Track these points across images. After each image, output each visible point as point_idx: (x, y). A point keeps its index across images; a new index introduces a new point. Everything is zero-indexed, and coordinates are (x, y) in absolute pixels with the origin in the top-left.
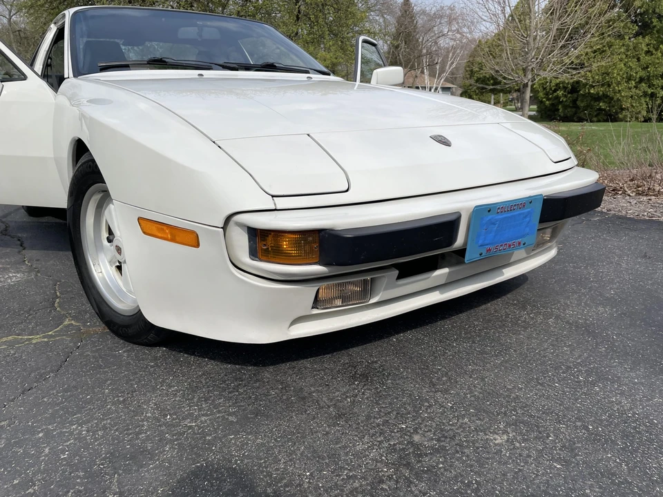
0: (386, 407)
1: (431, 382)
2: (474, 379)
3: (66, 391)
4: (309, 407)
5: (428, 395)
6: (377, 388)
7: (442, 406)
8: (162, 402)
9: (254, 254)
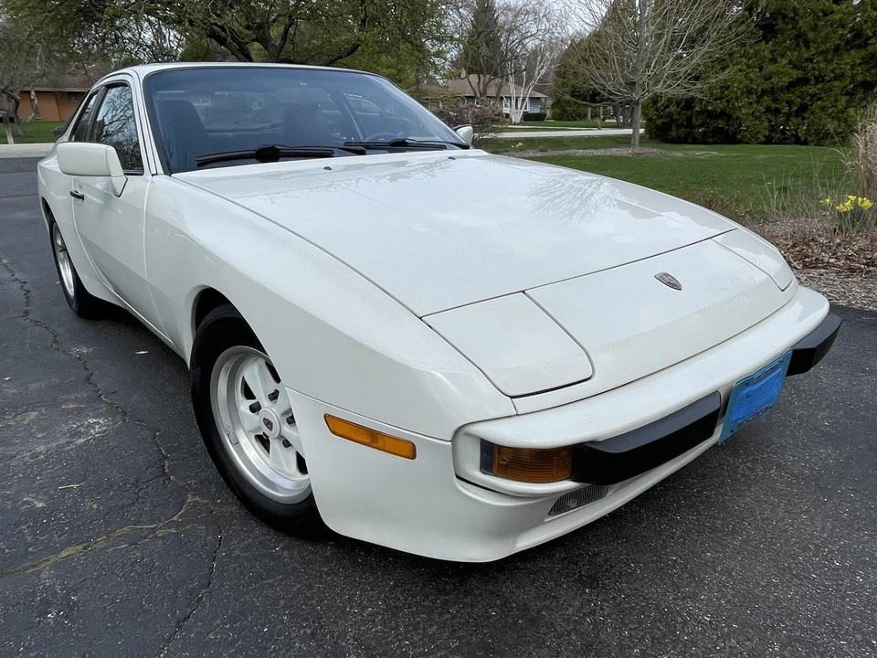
0: (636, 628)
4: (545, 634)
5: (678, 605)
6: (614, 597)
7: (699, 622)
9: (486, 466)
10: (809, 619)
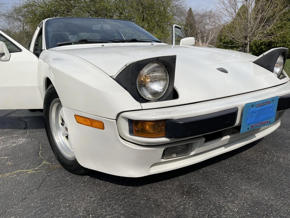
0: (202, 211)
1: (224, 196)
2: (247, 194)
3: (42, 200)
4: (161, 211)
5: (224, 204)
6: (196, 200)
7: (232, 211)
8: (87, 207)
9: (131, 132)
10: (285, 213)
